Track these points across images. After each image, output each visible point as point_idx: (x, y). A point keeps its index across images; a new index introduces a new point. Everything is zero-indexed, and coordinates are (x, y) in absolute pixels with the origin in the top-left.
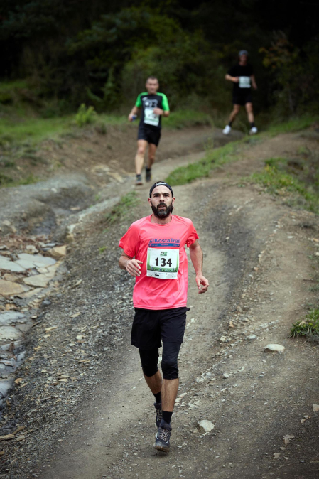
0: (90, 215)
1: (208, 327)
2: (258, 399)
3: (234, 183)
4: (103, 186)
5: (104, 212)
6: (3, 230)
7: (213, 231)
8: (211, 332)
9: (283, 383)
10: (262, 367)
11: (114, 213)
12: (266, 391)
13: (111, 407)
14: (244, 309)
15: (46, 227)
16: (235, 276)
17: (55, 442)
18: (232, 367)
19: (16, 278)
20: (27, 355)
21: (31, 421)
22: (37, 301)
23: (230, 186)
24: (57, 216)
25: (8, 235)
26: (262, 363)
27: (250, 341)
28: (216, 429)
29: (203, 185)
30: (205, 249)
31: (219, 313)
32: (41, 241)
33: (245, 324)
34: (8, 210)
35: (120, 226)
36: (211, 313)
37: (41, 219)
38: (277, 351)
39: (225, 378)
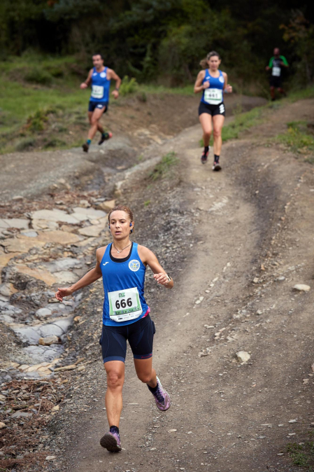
0: (135, 173)
1: (242, 270)
2: (288, 333)
3: (262, 143)
4: (144, 147)
5: (148, 170)
6: (59, 187)
7: (244, 186)
8: (244, 274)
9: (309, 318)
10: (291, 305)
11: (156, 171)
12: (295, 325)
13: (160, 341)
14: (273, 254)
15: (96, 184)
16: (264, 225)
18: (264, 305)
19: (72, 229)
20: (83, 296)
21: (90, 353)
22: (91, 249)
23: (258, 146)
24: (105, 174)
25: (63, 191)
26: (290, 301)
27: (279, 282)
28: (253, 359)
29: (234, 145)
30: (238, 202)
31: (251, 257)
32: (93, 196)
33: (274, 267)
34: (63, 170)
35: (162, 183)
36: (244, 258)
37: (91, 177)
38: (303, 291)
39: (258, 315)
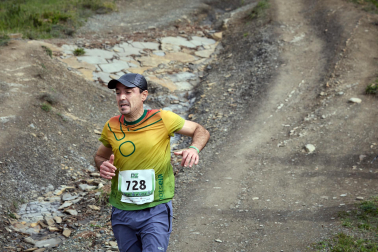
0: (238, 14)
1: (313, 86)
2: (344, 132)
5: (247, 12)
6: (182, 21)
7: (317, 26)
8: (314, 89)
9: (360, 123)
11: (253, 12)
12: (349, 127)
14: (336, 75)
15: (210, 20)
16: (330, 54)
17: (214, 154)
18: (327, 112)
19: (190, 51)
20: (196, 100)
22: (203, 66)
24: (216, 13)
25: (185, 24)
26: (347, 110)
27: (339, 95)
28: (317, 150)
30: (312, 37)
32: (207, 29)
33: (336, 85)
34: (186, 9)
35: (257, 21)
36: (314, 78)
37: (206, 15)
38: (357, 103)
39: (323, 118)
